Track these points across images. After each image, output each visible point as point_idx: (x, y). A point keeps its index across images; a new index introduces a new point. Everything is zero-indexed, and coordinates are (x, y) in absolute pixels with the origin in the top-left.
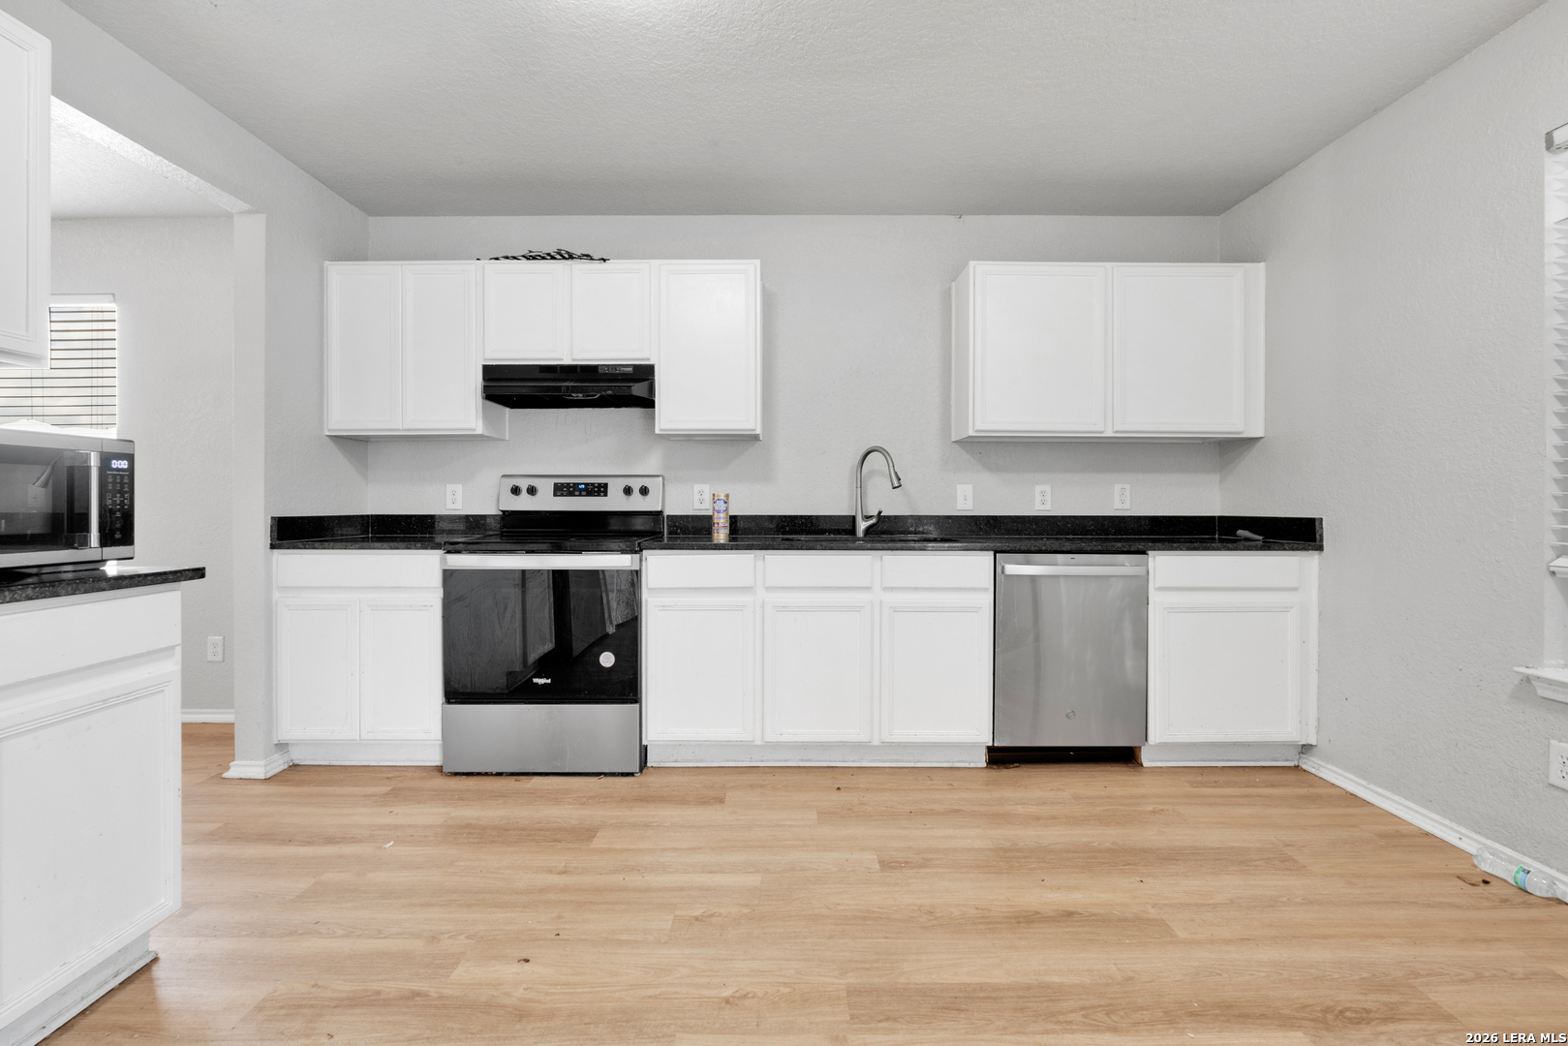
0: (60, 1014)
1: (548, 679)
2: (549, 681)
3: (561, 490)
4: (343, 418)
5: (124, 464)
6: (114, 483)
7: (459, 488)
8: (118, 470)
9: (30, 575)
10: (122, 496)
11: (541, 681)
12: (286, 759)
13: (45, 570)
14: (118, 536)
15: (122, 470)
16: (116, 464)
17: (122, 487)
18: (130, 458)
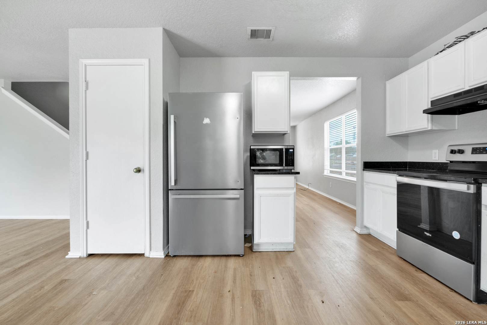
0: (276, 249)
1: (430, 234)
2: (431, 235)
3: (475, 151)
4: (392, 129)
5: (292, 150)
6: (290, 154)
7: (437, 151)
8: (291, 151)
9: (278, 171)
10: (292, 157)
11: (428, 234)
12: (368, 231)
13: (281, 170)
14: (291, 164)
15: (292, 151)
16: (291, 150)
17: (292, 155)
18: (293, 149)
